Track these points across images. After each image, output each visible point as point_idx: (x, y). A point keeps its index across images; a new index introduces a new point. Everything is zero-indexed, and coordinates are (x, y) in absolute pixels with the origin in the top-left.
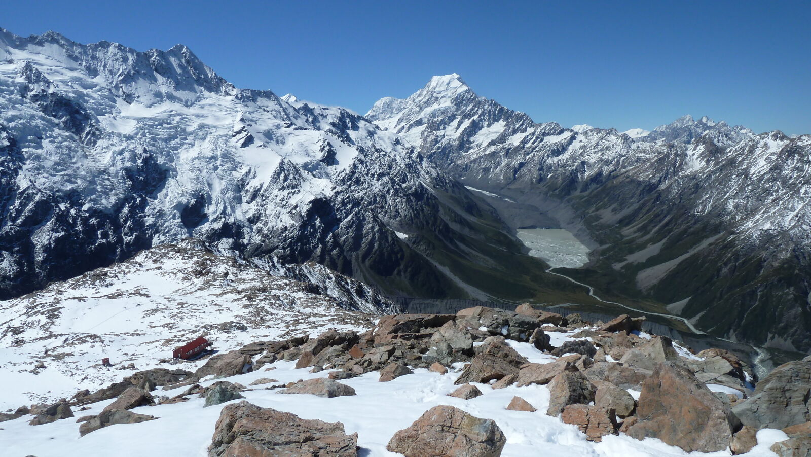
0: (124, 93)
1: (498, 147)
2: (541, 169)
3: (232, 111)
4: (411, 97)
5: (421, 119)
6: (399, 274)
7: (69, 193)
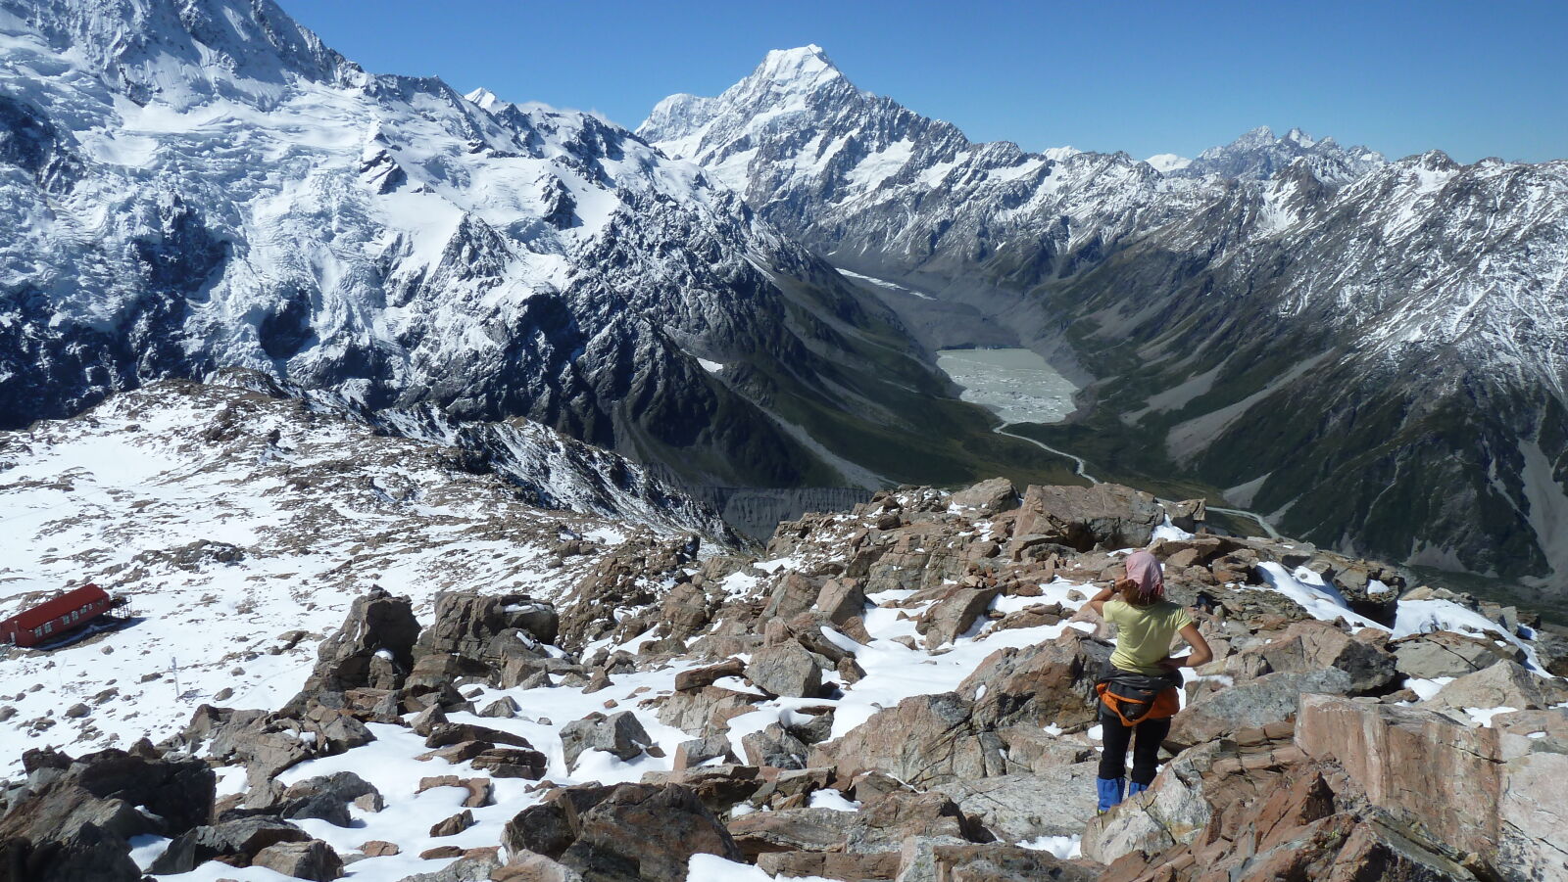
0: (128, 82)
1: (900, 190)
2: (983, 233)
3: (357, 118)
4: (728, 93)
5: (747, 137)
6: (707, 439)
7: (18, 291)
